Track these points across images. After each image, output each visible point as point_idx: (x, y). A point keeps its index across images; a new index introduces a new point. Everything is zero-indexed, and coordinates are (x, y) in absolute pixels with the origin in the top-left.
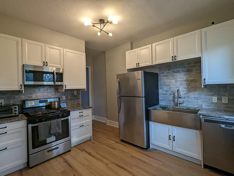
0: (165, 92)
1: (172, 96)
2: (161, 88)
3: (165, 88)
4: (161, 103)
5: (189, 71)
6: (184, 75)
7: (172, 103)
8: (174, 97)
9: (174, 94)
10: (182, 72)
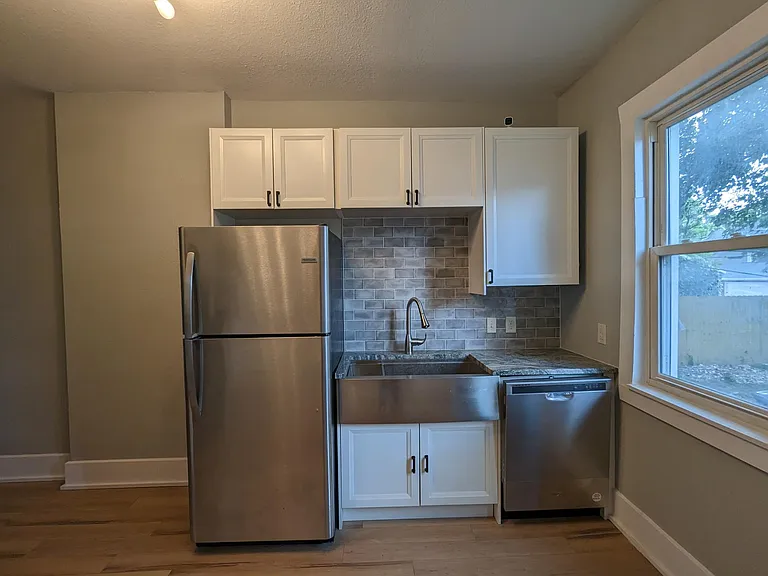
0: (362, 309)
1: (386, 320)
2: (350, 295)
3: (365, 295)
4: (349, 345)
5: (433, 243)
6: (422, 254)
7: (387, 342)
8: (392, 325)
9: (392, 315)
10: (418, 245)
